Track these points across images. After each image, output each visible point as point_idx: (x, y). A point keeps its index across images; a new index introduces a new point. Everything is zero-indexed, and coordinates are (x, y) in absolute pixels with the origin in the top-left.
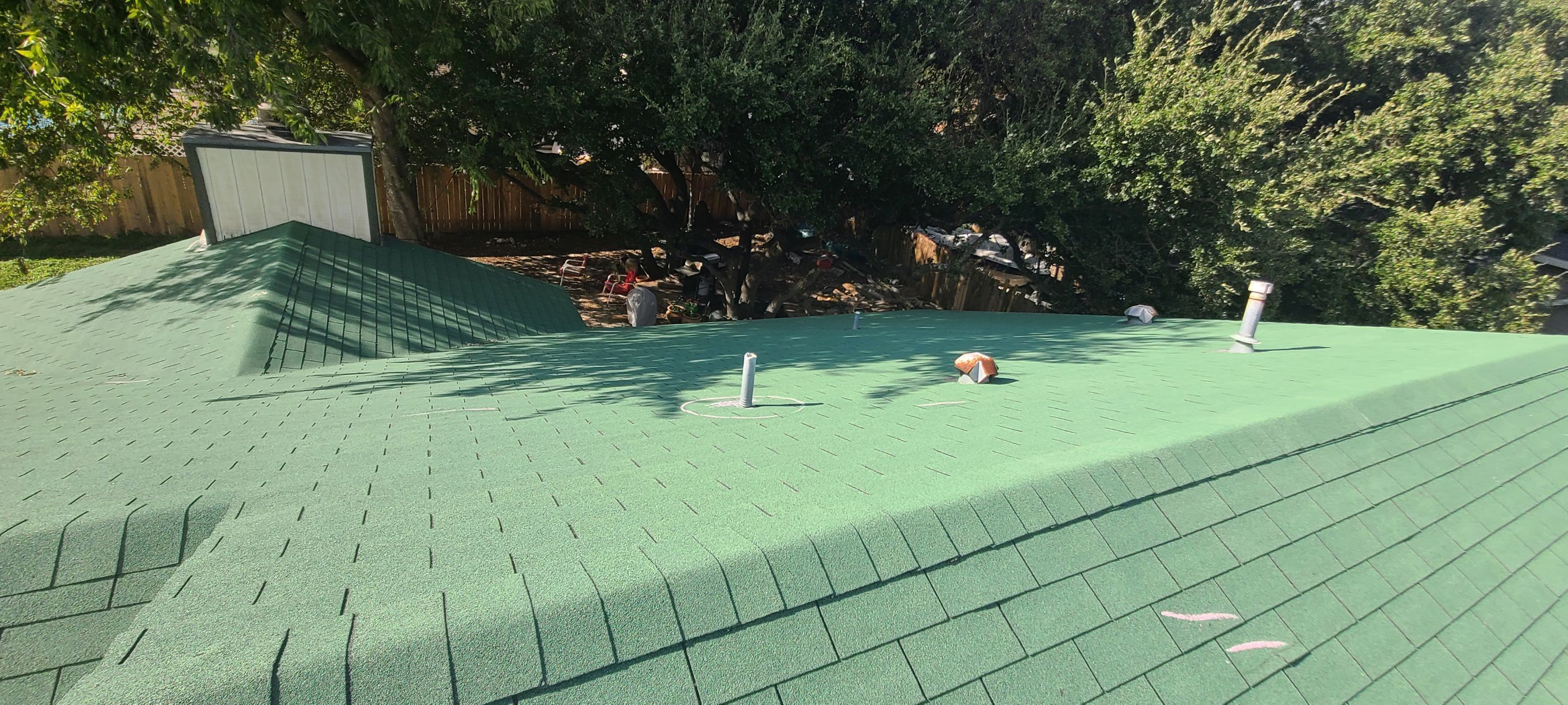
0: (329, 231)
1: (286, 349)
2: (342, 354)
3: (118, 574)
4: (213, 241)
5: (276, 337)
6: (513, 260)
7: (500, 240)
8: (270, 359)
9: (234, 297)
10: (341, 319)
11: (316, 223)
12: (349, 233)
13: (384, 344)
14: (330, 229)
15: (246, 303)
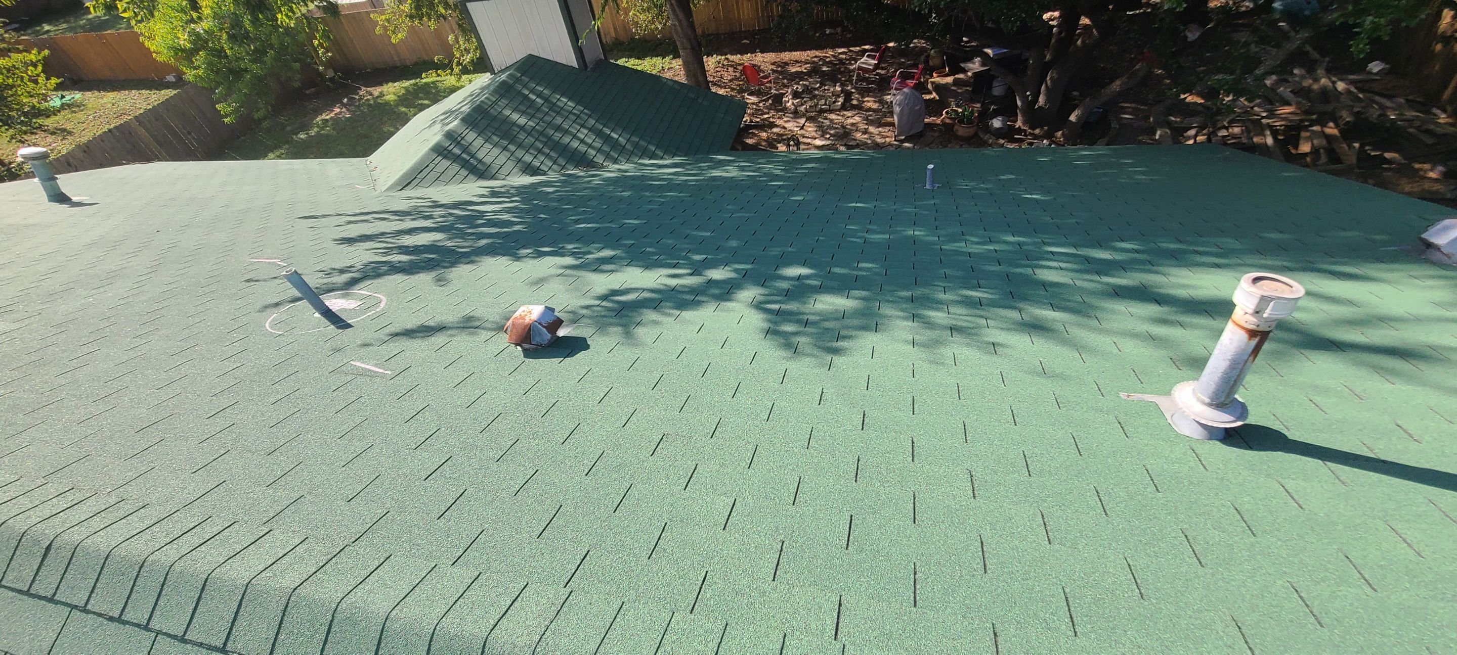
5: (434, 159)
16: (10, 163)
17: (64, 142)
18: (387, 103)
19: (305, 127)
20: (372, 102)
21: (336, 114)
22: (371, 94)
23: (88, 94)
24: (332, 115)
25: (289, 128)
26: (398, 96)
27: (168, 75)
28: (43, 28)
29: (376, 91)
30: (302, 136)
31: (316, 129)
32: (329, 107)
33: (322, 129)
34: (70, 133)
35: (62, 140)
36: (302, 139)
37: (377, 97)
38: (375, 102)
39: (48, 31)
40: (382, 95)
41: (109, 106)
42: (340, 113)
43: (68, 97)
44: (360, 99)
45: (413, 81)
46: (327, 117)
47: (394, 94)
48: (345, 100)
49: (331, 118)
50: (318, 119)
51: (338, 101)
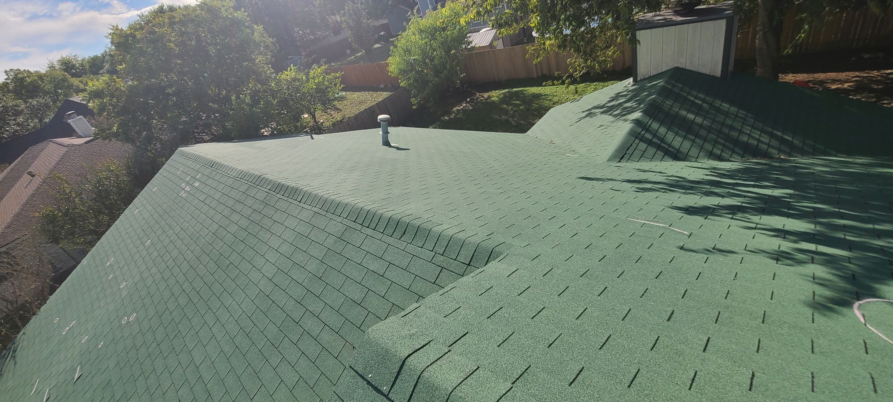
0: (695, 72)
1: (635, 149)
2: (664, 156)
3: (469, 265)
4: (635, 81)
5: (634, 141)
6: (875, 73)
7: (867, 56)
8: (626, 153)
9: (628, 116)
10: (674, 133)
11: (689, 67)
12: (707, 72)
13: (694, 152)
14: (696, 70)
15: (630, 120)
16: (318, 122)
17: (338, 114)
18: (493, 102)
19: (449, 113)
20: (484, 101)
21: (464, 107)
22: (483, 97)
23: (348, 93)
24: (462, 107)
25: (439, 113)
26: (500, 98)
27: (381, 84)
28: (331, 64)
29: (486, 95)
30: (446, 118)
31: (453, 115)
32: (460, 103)
33: (457, 114)
34: (340, 110)
35: (337, 113)
36: (446, 119)
37: (487, 99)
38: (486, 101)
39: (333, 66)
40: (489, 97)
41: (356, 98)
42: (466, 106)
43: (340, 94)
44: (477, 99)
45: (507, 90)
46: (459, 108)
47: (497, 97)
48: (468, 99)
49: (461, 109)
50: (454, 109)
51: (464, 99)
